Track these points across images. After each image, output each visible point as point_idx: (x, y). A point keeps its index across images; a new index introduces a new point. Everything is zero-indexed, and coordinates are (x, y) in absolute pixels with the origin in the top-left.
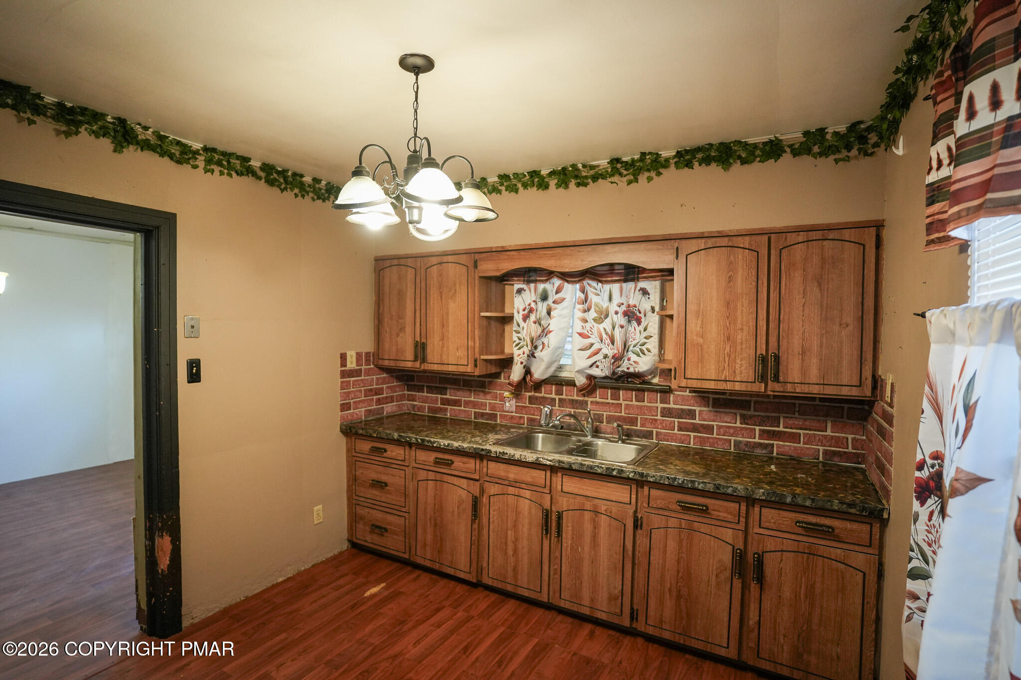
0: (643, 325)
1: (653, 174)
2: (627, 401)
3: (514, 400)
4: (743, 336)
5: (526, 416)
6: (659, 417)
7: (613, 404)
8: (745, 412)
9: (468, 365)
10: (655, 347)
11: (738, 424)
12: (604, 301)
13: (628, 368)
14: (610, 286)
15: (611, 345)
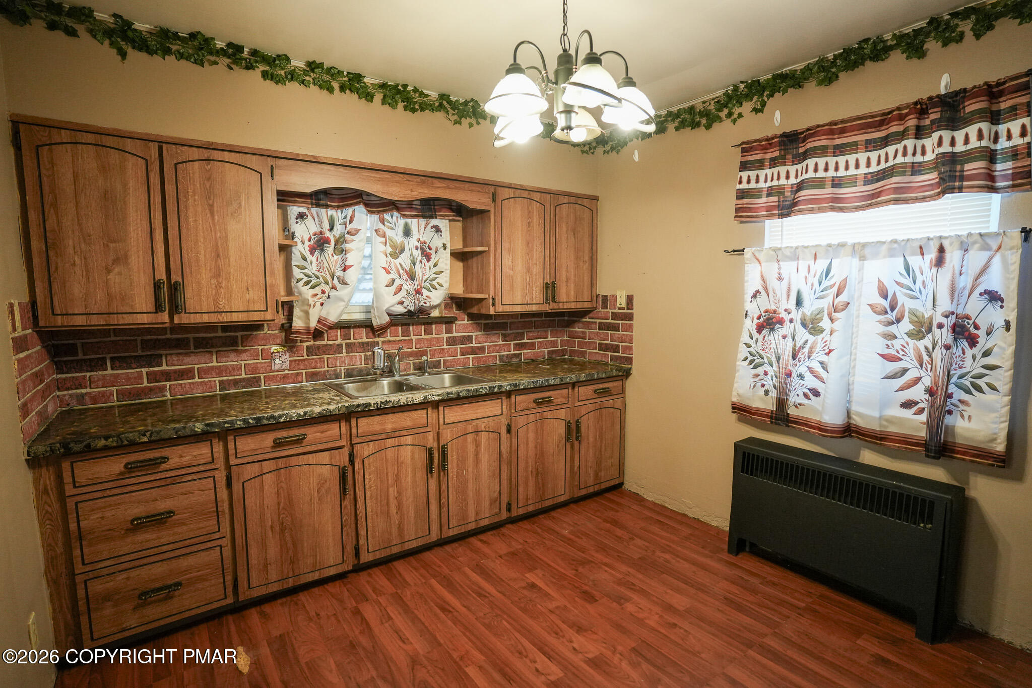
0: (433, 260)
1: (473, 121)
2: (417, 334)
3: (288, 354)
4: (537, 269)
5: (304, 372)
6: (445, 347)
7: (405, 340)
8: (504, 332)
9: (267, 310)
10: (446, 282)
11: (501, 342)
12: (396, 235)
13: (425, 303)
14: (409, 220)
15: (410, 281)
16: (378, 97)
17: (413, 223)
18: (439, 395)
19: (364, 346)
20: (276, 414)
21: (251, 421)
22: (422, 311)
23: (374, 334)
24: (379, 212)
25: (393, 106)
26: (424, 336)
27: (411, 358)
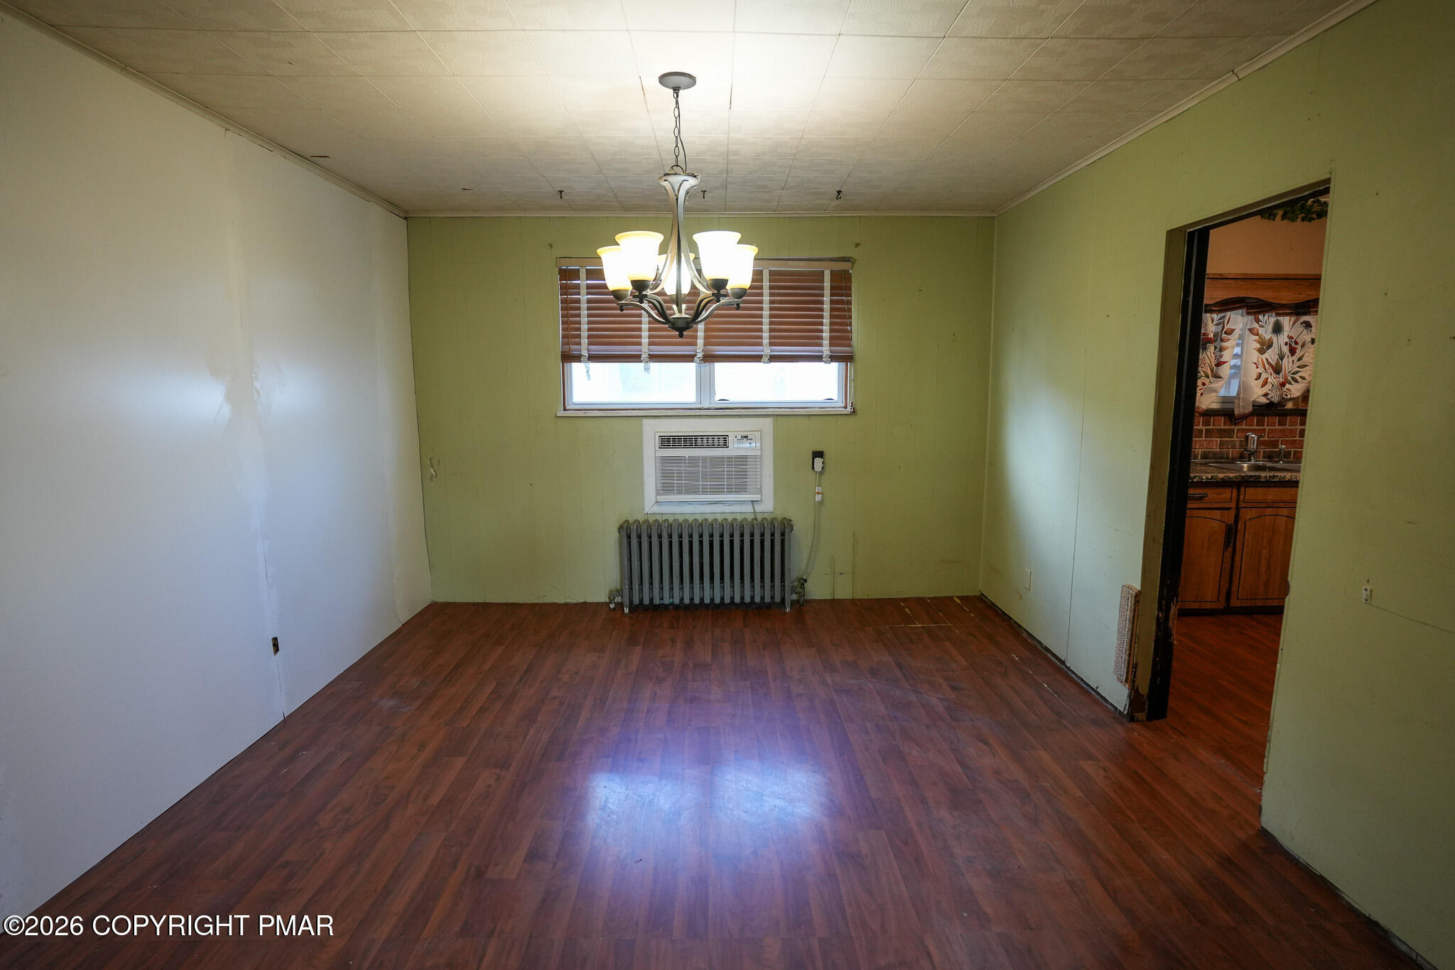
0: (1298, 354)
2: (1271, 425)
7: (1259, 429)
12: (1266, 333)
13: (1287, 396)
14: (1281, 319)
15: (1274, 374)
16: (1280, 214)
17: (1286, 321)
19: (1222, 433)
22: (1283, 401)
23: (1231, 421)
24: (1255, 313)
25: (1293, 220)
26: (1277, 427)
27: (1262, 447)
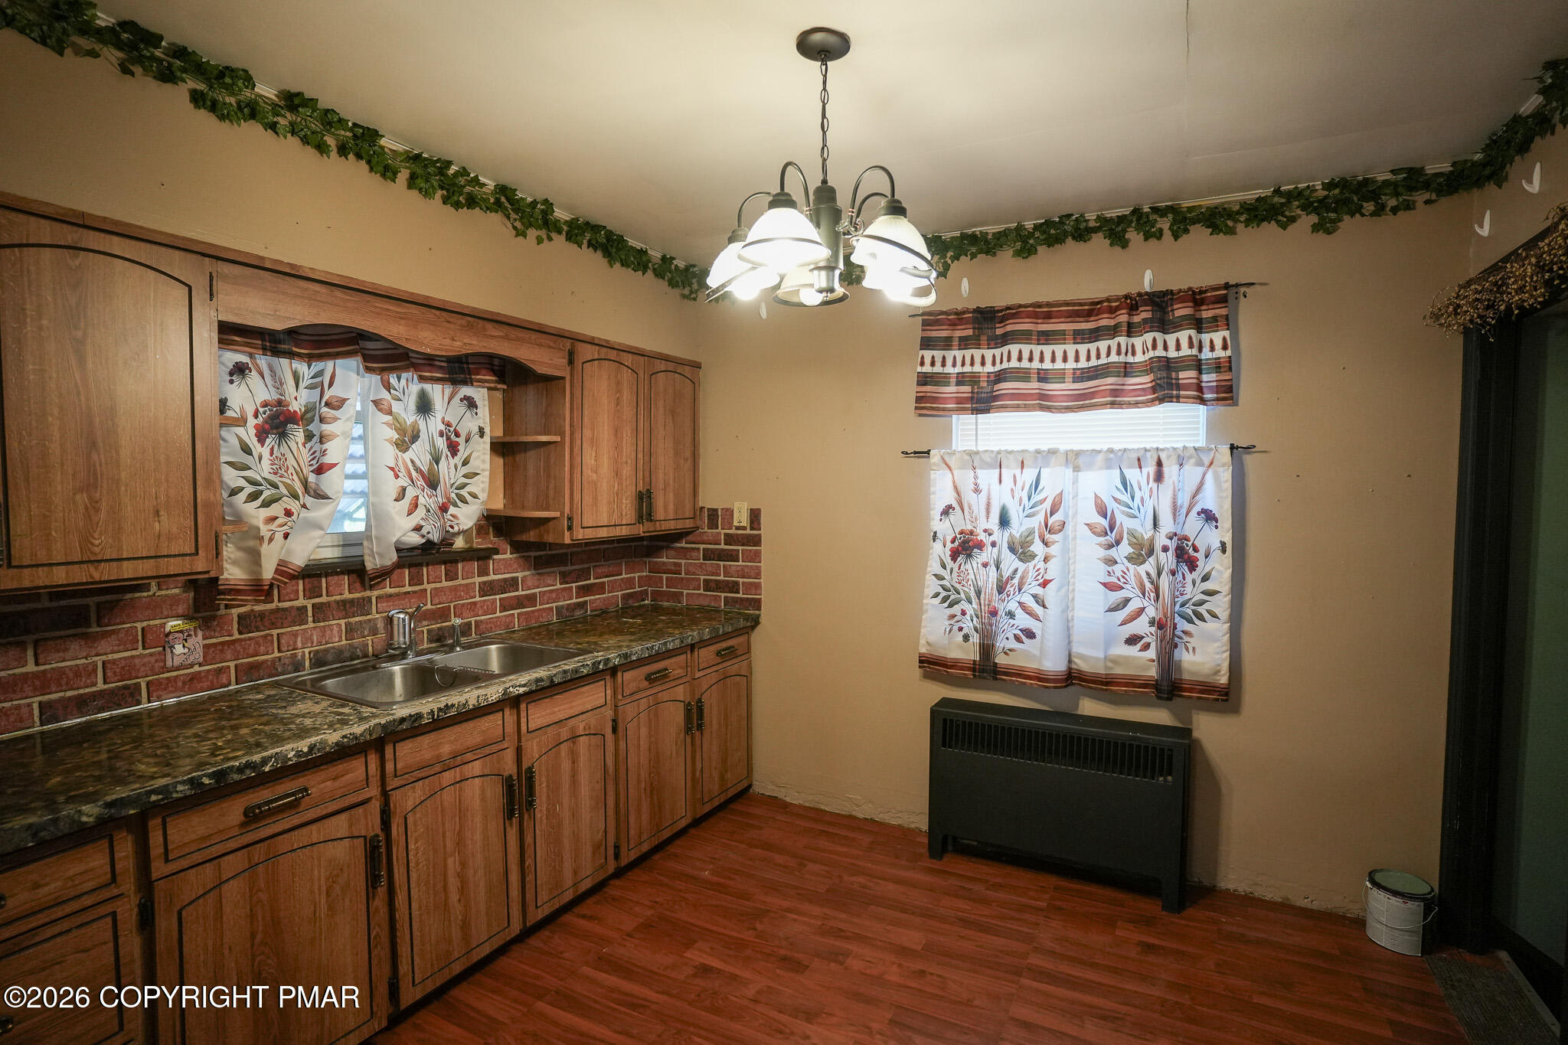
0: (462, 454)
1: (543, 233)
2: (434, 581)
3: (200, 634)
5: (232, 664)
6: (478, 599)
7: (414, 592)
8: (563, 569)
9: (197, 554)
10: (483, 490)
11: (559, 586)
12: (408, 412)
13: (452, 527)
14: (428, 387)
15: (427, 490)
16: (403, 176)
17: (437, 393)
18: (524, 686)
19: (346, 608)
20: (256, 758)
21: (206, 781)
22: (447, 541)
23: (363, 584)
24: (382, 370)
25: (427, 194)
26: (445, 584)
27: (425, 623)
